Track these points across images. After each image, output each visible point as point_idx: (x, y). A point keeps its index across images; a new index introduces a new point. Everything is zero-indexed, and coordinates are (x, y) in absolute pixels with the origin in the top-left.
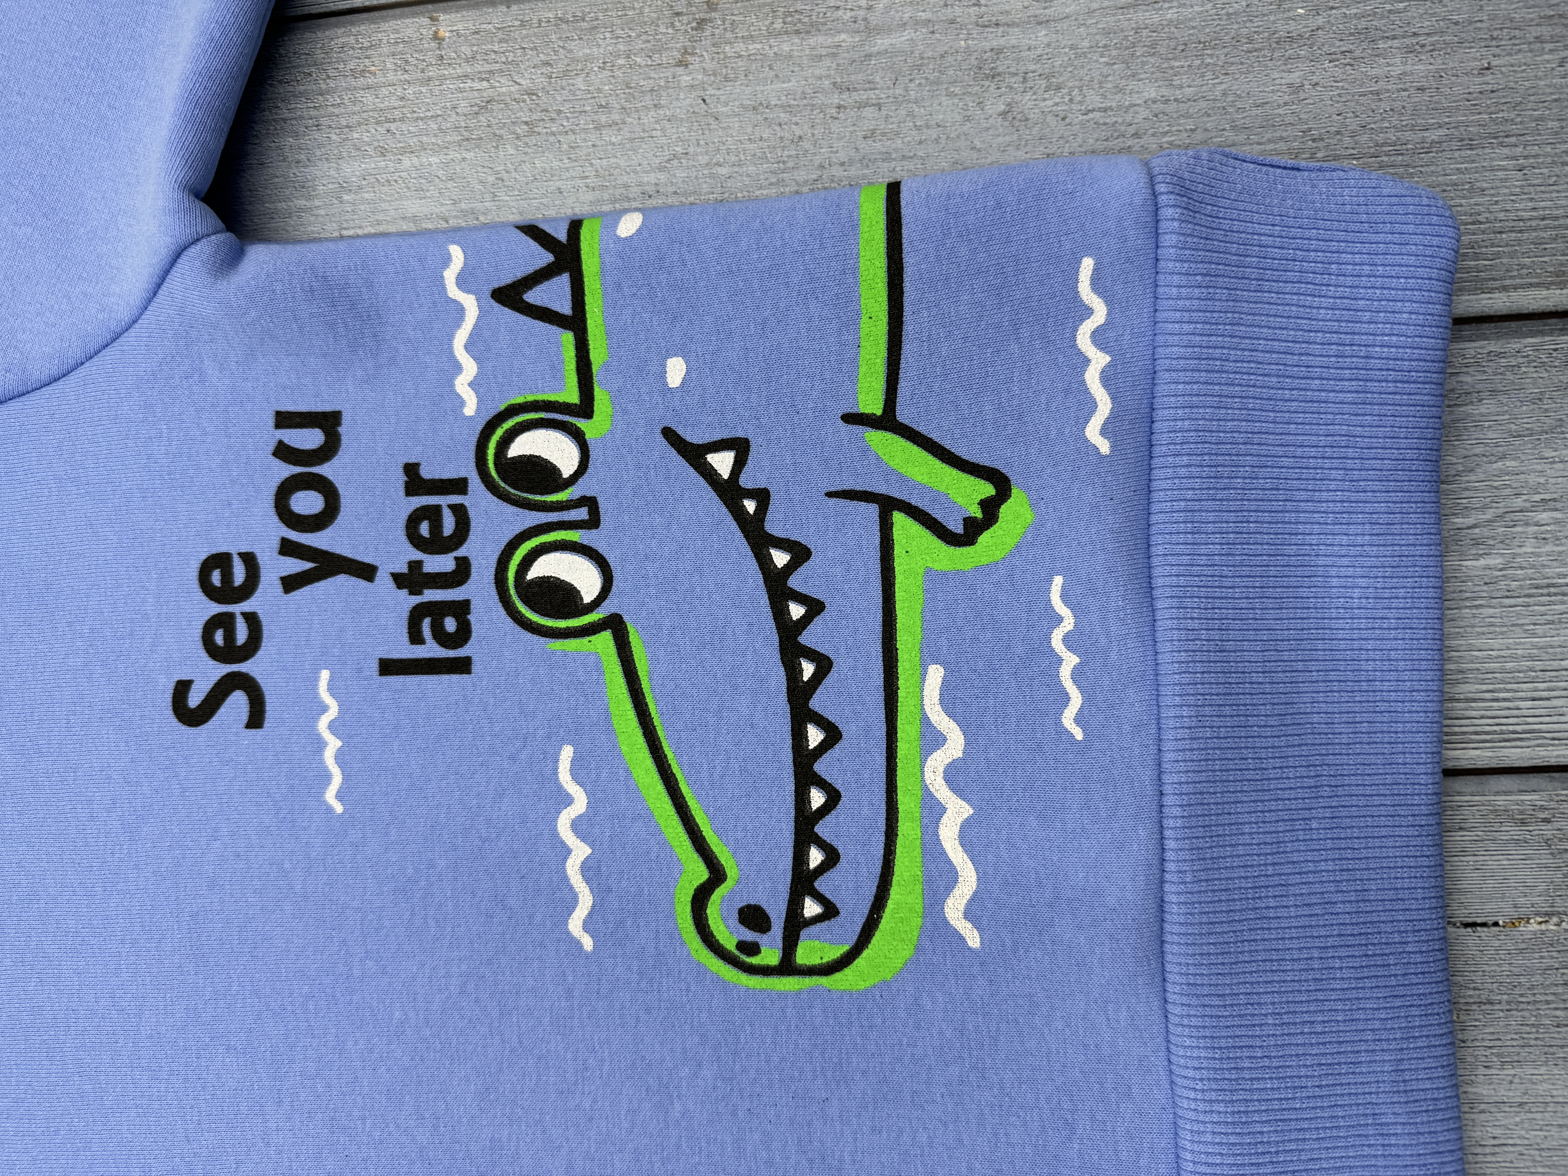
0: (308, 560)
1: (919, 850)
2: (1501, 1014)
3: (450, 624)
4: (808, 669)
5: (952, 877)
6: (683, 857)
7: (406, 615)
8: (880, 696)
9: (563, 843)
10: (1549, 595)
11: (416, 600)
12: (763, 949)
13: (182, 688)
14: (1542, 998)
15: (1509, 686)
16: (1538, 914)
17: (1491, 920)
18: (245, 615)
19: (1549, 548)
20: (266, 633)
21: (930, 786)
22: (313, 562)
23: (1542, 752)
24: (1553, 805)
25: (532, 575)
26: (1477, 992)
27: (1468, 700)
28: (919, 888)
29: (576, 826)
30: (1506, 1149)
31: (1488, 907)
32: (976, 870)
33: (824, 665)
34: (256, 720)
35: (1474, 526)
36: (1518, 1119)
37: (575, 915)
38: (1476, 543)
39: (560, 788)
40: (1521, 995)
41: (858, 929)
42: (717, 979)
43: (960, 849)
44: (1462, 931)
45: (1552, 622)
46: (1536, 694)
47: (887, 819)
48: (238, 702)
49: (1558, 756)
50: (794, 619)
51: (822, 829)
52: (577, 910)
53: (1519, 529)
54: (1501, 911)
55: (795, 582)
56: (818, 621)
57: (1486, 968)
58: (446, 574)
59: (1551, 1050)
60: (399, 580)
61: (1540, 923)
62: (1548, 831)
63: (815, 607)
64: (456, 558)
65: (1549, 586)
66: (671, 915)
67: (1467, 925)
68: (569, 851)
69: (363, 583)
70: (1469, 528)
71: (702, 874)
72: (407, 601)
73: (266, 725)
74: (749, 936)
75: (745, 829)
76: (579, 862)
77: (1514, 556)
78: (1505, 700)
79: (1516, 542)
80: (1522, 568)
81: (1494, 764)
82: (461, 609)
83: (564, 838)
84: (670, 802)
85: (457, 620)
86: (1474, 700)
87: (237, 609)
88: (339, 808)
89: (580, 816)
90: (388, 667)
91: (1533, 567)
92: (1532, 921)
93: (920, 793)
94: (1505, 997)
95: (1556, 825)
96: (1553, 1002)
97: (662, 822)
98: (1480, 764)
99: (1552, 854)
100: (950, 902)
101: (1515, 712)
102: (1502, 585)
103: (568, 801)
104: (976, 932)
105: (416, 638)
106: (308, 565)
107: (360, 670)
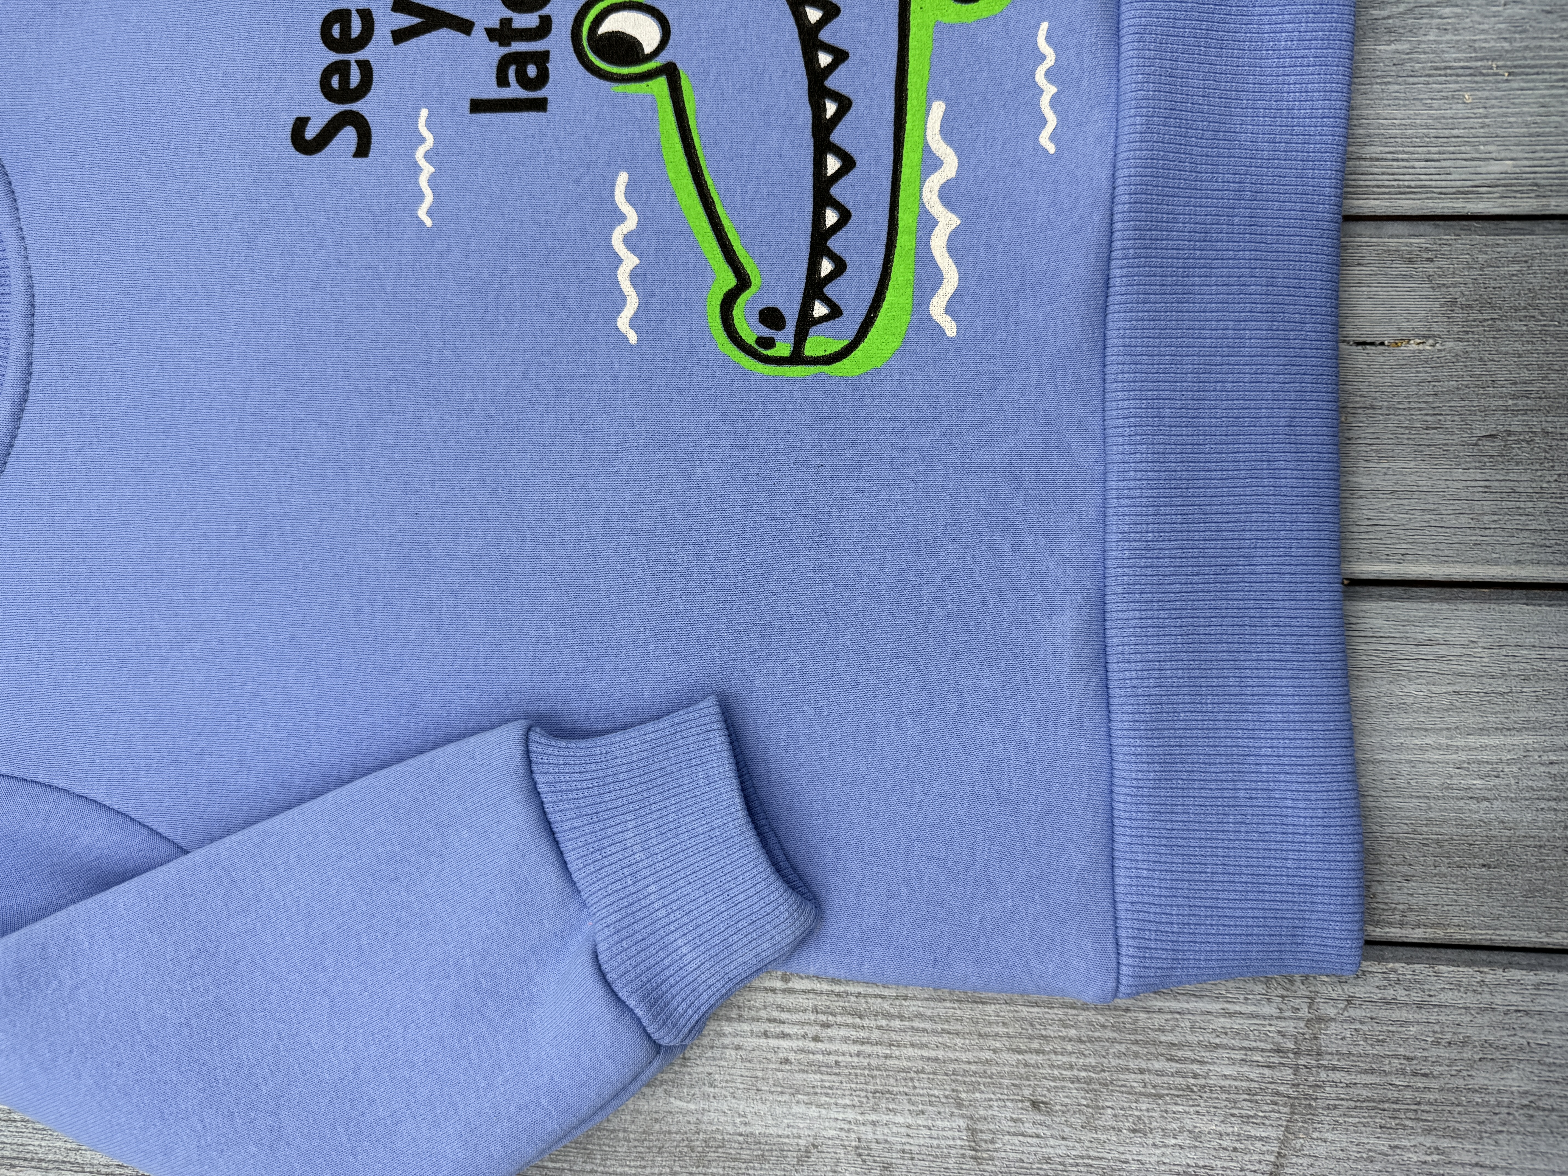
0: (416, 16)
1: (912, 258)
2: (1381, 418)
3: (532, 71)
4: (831, 108)
5: (937, 279)
6: (715, 267)
7: (495, 63)
8: (890, 130)
9: (616, 254)
10: (1446, 76)
11: (505, 50)
12: (777, 344)
13: (301, 124)
14: (1415, 405)
15: (1407, 149)
16: (1417, 336)
17: (1378, 340)
18: (358, 62)
19: (1449, 37)
20: (375, 78)
21: (927, 204)
22: (420, 17)
23: (1430, 204)
24: (1435, 247)
25: (603, 29)
26: (1363, 399)
27: (1372, 159)
28: (910, 291)
29: (627, 240)
30: (1377, 528)
31: (1377, 329)
32: (959, 271)
33: (844, 104)
34: (363, 149)
35: (1389, 17)
36: (1388, 504)
37: (623, 314)
38: (1389, 31)
39: (616, 209)
40: (1399, 403)
41: (857, 327)
42: (738, 367)
43: (947, 255)
44: (1355, 348)
45: (1447, 98)
46: (1429, 156)
47: (889, 234)
48: (348, 135)
49: (1443, 208)
50: (822, 66)
51: (833, 244)
52: (626, 310)
53: (1425, 21)
54: (1388, 333)
55: (824, 35)
56: (842, 68)
57: (1372, 379)
58: (530, 30)
59: (1420, 448)
60: (491, 34)
61: (1419, 344)
62: (1430, 268)
63: (840, 56)
64: (540, 17)
65: (1446, 68)
66: (703, 315)
67: (1359, 344)
68: (620, 261)
69: (461, 36)
70: (1384, 19)
71: (731, 281)
72: (497, 51)
73: (371, 154)
74: (767, 332)
75: (769, 244)
76: (628, 270)
77: (1420, 42)
78: (1403, 160)
79: (1422, 32)
80: (1425, 53)
81: (1390, 212)
82: (542, 58)
83: (617, 250)
84: (707, 221)
85: (537, 68)
86: (1378, 160)
87: (352, 57)
88: (428, 222)
89: (631, 232)
90: (478, 106)
91: (1434, 52)
92: (1412, 342)
93: (917, 211)
94: (1386, 404)
95: (1438, 264)
96: (1424, 409)
97: (699, 238)
98: (1379, 212)
99: (1432, 287)
100: (934, 301)
101: (1411, 170)
102: (1408, 66)
103: (622, 218)
104: (954, 324)
105: (503, 81)
106: (416, 20)
107: (454, 109)
